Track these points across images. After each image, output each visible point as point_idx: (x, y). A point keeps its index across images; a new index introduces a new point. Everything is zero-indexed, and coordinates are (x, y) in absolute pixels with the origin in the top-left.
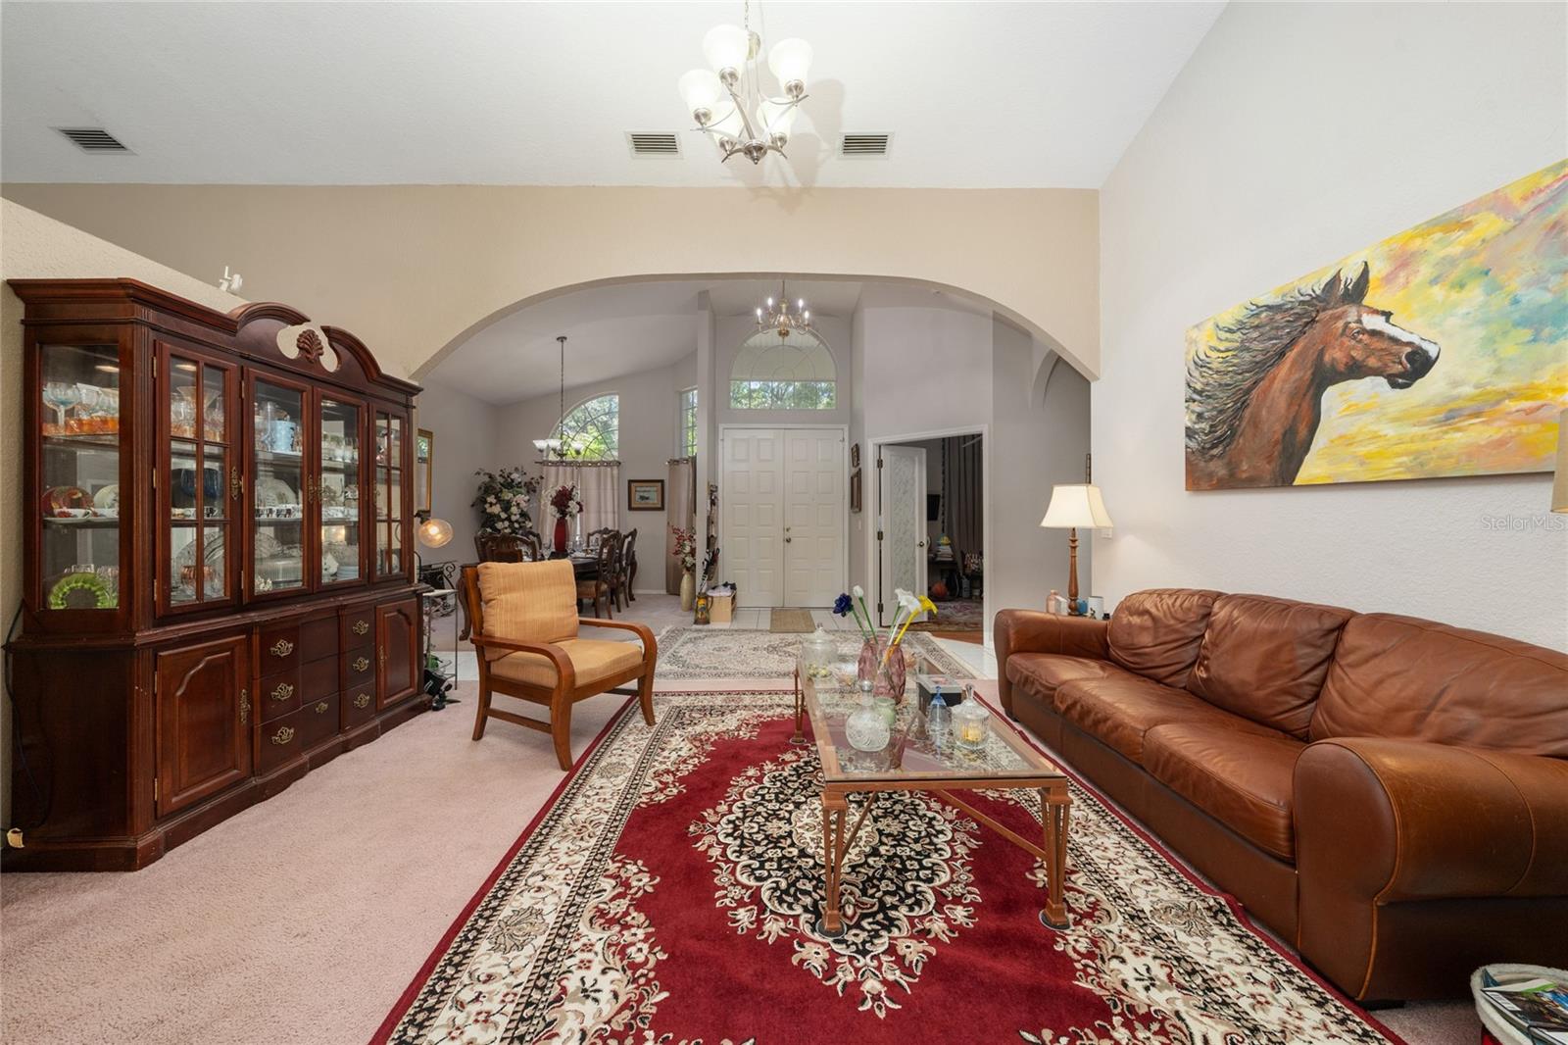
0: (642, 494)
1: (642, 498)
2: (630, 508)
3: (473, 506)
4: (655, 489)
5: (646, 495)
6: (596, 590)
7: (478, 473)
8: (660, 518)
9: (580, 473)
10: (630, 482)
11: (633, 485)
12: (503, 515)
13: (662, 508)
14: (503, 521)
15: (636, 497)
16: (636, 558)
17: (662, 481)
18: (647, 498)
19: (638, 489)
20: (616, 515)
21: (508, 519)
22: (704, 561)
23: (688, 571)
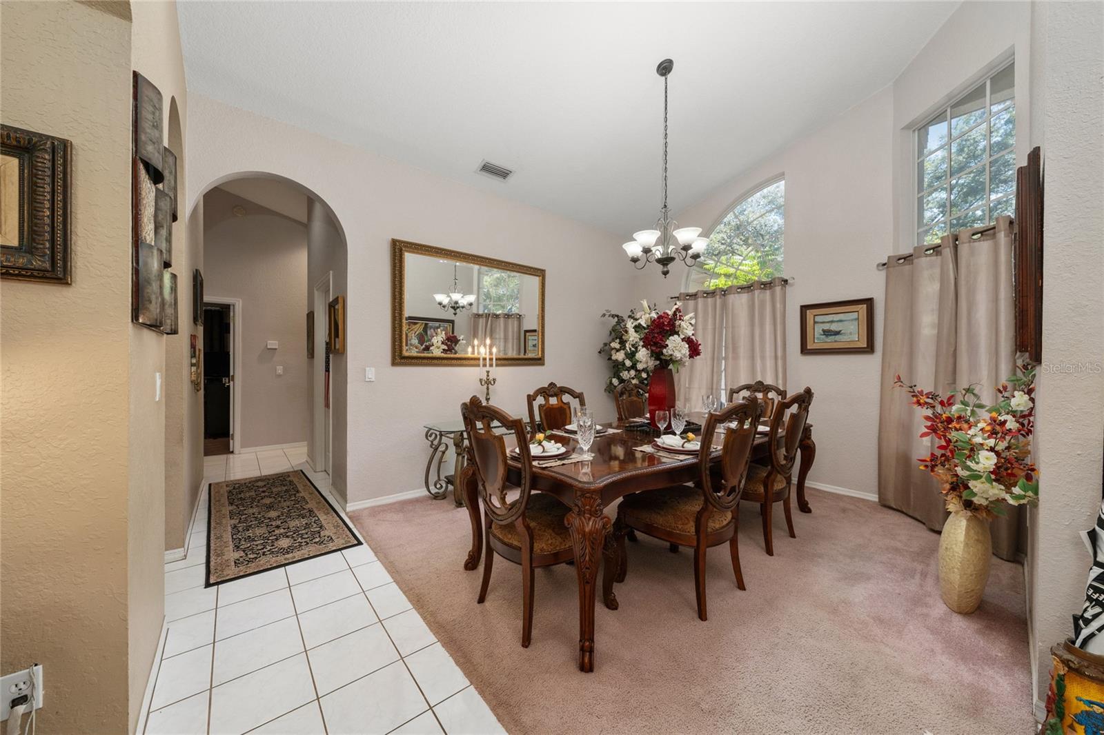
0: (826, 327)
1: (827, 333)
2: (805, 350)
3: (600, 352)
4: (855, 315)
5: (834, 327)
6: (698, 531)
7: (604, 315)
8: (869, 365)
9: (724, 306)
10: (804, 308)
11: (809, 313)
12: (628, 363)
13: (870, 348)
14: (628, 369)
15: (815, 335)
16: (813, 437)
17: (869, 302)
18: (838, 333)
19: (818, 319)
20: (780, 363)
21: (634, 367)
22: (1097, 529)
23: (971, 511)
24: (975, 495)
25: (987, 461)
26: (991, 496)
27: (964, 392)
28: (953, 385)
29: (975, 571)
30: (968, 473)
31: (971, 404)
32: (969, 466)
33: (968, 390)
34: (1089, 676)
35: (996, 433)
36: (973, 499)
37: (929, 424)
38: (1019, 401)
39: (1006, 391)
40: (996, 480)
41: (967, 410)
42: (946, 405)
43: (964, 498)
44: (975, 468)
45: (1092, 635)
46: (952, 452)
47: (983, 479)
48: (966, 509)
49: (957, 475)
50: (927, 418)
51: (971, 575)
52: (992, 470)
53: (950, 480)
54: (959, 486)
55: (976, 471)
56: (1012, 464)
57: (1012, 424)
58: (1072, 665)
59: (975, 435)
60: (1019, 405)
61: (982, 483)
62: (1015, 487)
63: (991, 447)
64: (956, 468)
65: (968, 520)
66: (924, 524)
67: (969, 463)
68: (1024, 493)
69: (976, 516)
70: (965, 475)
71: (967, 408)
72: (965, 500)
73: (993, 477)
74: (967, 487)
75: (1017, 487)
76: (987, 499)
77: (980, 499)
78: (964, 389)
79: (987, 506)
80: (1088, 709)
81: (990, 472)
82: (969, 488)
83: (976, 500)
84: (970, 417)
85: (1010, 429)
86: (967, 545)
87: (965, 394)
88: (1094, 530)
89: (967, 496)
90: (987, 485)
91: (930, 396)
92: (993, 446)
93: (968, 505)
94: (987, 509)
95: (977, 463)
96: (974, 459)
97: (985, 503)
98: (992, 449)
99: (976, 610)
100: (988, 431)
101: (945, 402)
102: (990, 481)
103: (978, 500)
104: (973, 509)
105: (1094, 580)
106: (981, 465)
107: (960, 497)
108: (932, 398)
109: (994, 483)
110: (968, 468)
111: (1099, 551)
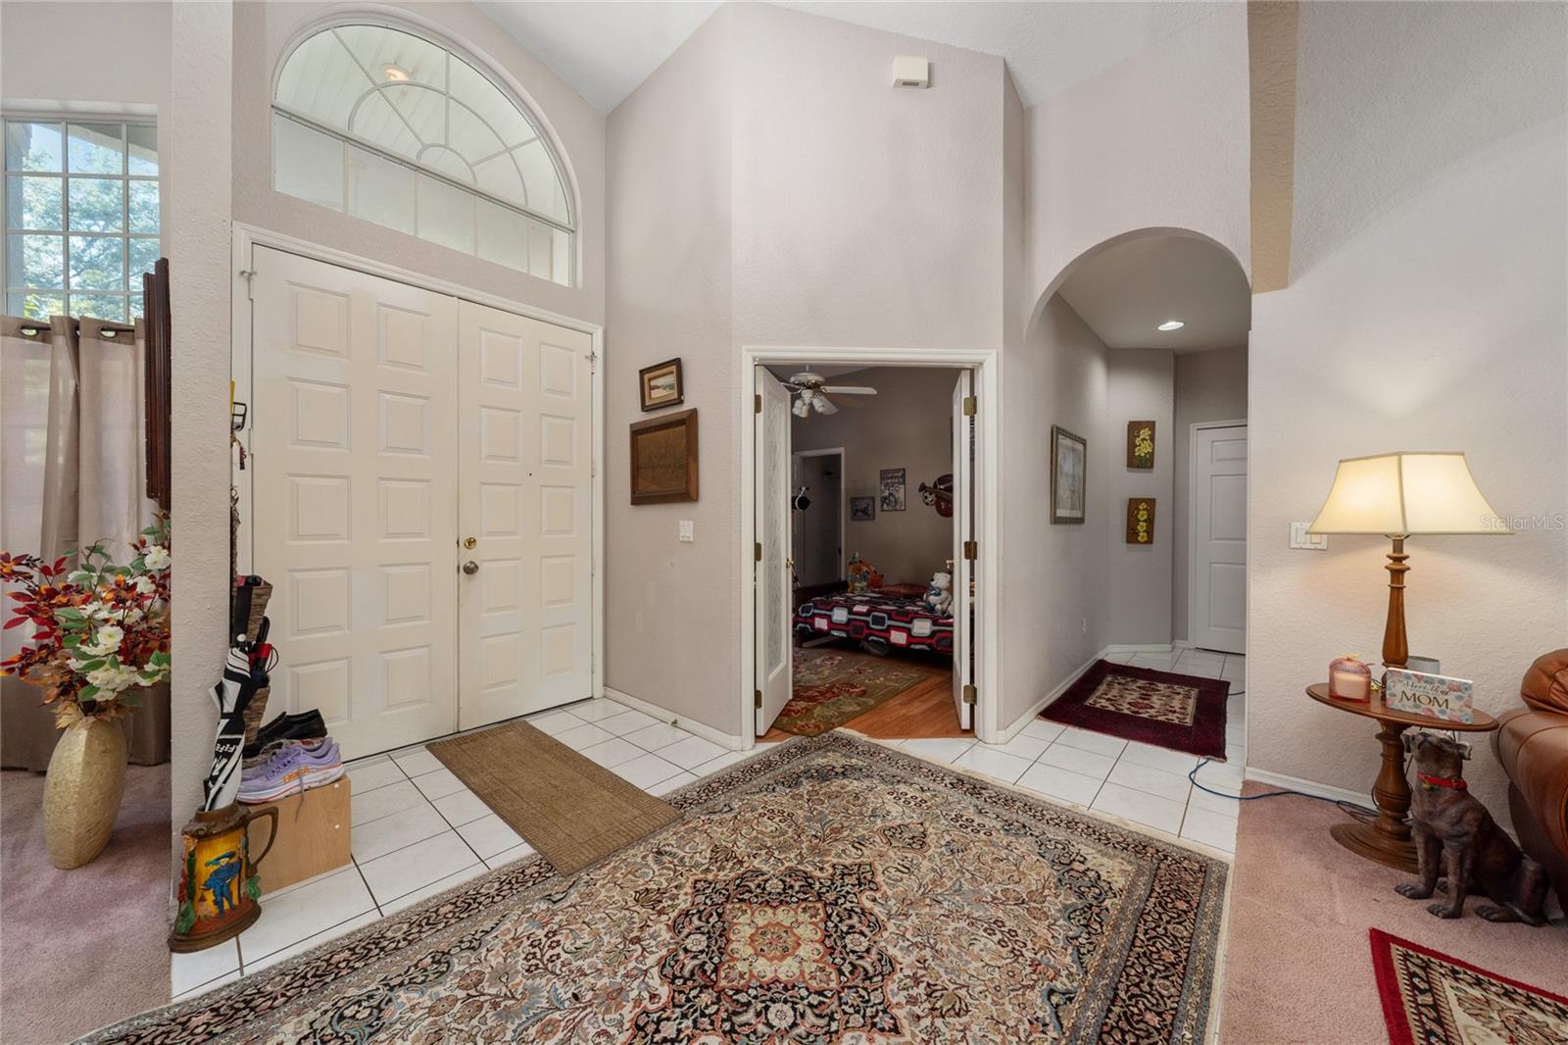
22: (224, 680)
23: (94, 715)
24: (96, 689)
25: (109, 639)
26: (119, 684)
27: (87, 552)
28: (74, 544)
29: (101, 794)
30: (84, 663)
31: (99, 569)
32: (85, 653)
33: (94, 549)
34: (216, 834)
35: (124, 601)
36: (94, 697)
37: (21, 604)
38: (155, 557)
39: (144, 547)
40: (124, 663)
41: (92, 577)
42: (53, 573)
43: (81, 699)
44: (92, 653)
45: (220, 789)
46: (59, 639)
47: (107, 666)
48: (86, 715)
49: (71, 672)
50: (18, 596)
51: (95, 803)
52: (117, 649)
53: (58, 681)
54: (72, 686)
55: (95, 656)
56: (145, 636)
57: (144, 586)
58: (201, 833)
59: (99, 609)
60: (155, 563)
61: (106, 670)
62: (147, 663)
63: (119, 621)
64: (68, 662)
65: (90, 729)
66: (25, 770)
67: (84, 648)
68: (157, 668)
69: (102, 720)
70: (80, 667)
71: (94, 574)
72: (85, 703)
73: (120, 659)
74: (85, 683)
75: (150, 663)
76: (114, 690)
77: (104, 693)
78: (87, 548)
79: (115, 700)
80: (216, 867)
81: (116, 652)
82: (88, 683)
83: (99, 697)
84: (96, 586)
85: (142, 593)
86: (87, 764)
87: (90, 555)
88: (221, 682)
89: (84, 695)
90: (113, 671)
91: (24, 562)
92: (121, 618)
93: (90, 708)
94: (117, 704)
95: (96, 645)
96: (92, 642)
97: (111, 696)
98: (120, 623)
99: (106, 847)
100: (110, 600)
101: (52, 569)
102: (115, 664)
103: (102, 696)
104: (98, 711)
105: (221, 734)
106: (101, 647)
107: (75, 701)
108: (27, 565)
109: (122, 667)
110: (84, 656)
111: (225, 702)
